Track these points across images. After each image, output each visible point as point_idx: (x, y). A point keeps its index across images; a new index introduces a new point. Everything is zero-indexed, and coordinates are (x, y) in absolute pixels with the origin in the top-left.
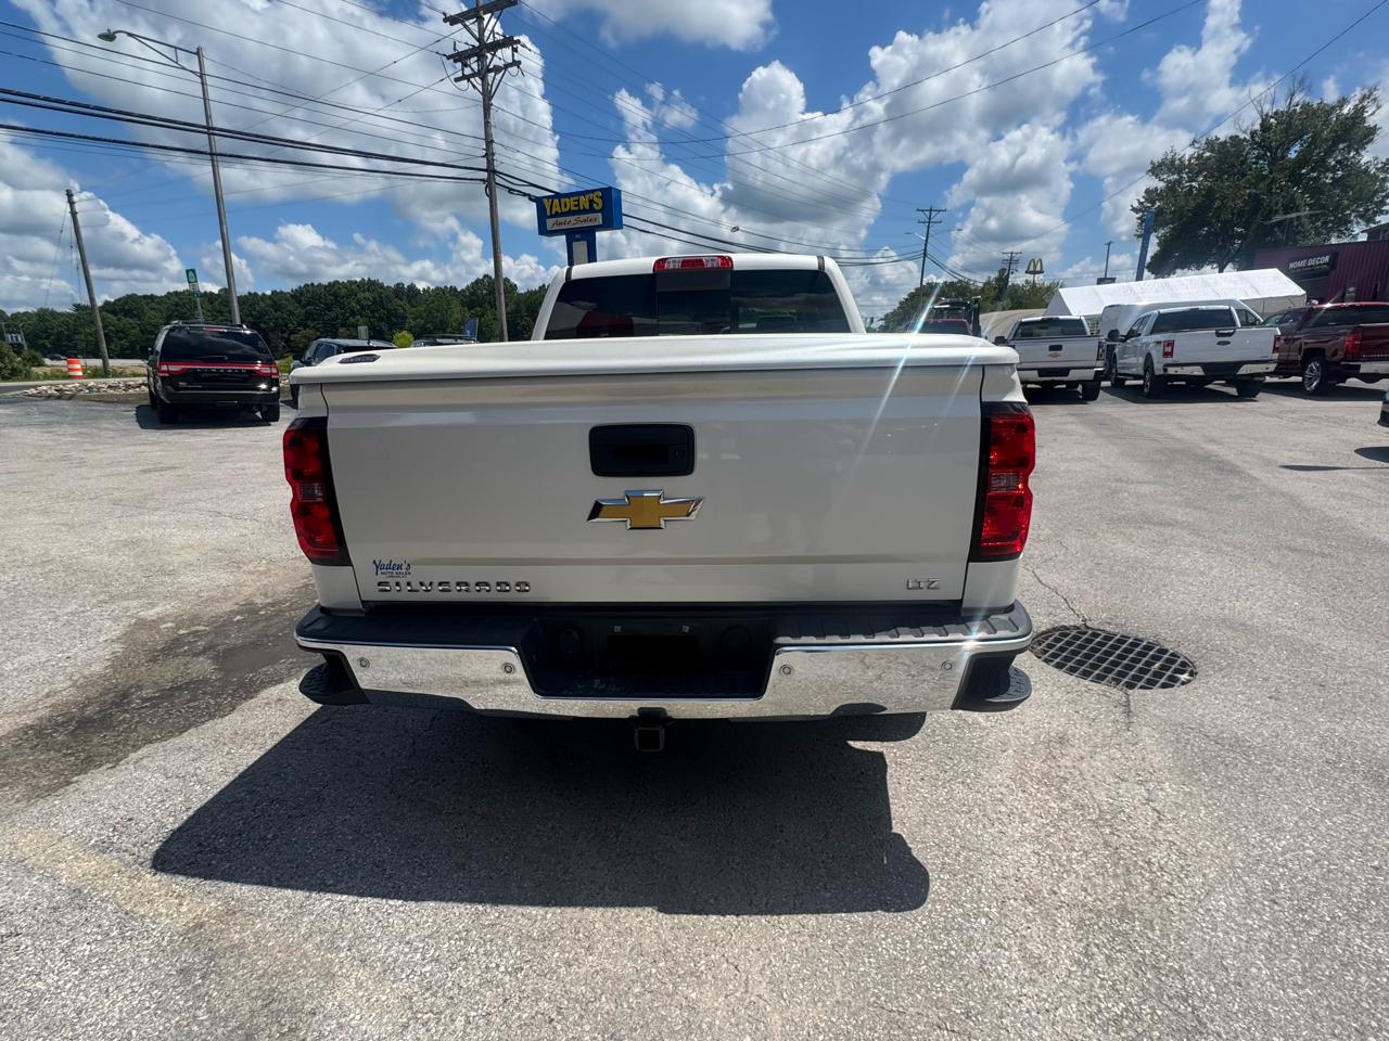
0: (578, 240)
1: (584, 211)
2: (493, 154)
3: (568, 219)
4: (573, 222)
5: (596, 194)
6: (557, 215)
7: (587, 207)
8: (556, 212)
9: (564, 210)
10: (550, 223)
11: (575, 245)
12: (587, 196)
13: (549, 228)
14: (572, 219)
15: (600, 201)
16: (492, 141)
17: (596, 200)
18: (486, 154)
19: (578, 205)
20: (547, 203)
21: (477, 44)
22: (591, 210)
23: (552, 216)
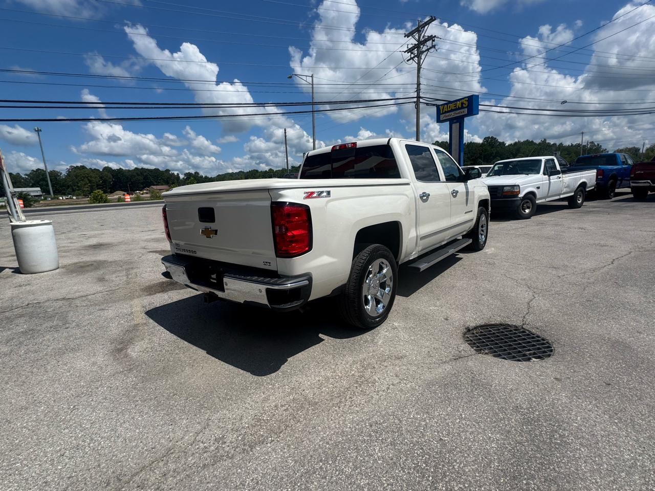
0: (455, 123)
1: (459, 109)
2: (420, 90)
3: (450, 113)
4: (453, 115)
5: (465, 99)
6: (446, 112)
7: (460, 107)
8: (445, 111)
9: (449, 110)
10: (442, 117)
11: (454, 126)
12: (460, 101)
13: (441, 119)
14: (452, 113)
15: (466, 103)
16: (420, 84)
17: (465, 102)
18: (417, 91)
19: (456, 106)
20: (441, 108)
21: (417, 43)
22: (462, 107)
23: (443, 113)
